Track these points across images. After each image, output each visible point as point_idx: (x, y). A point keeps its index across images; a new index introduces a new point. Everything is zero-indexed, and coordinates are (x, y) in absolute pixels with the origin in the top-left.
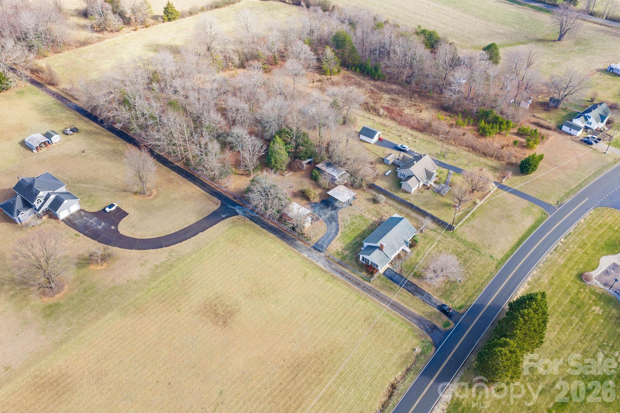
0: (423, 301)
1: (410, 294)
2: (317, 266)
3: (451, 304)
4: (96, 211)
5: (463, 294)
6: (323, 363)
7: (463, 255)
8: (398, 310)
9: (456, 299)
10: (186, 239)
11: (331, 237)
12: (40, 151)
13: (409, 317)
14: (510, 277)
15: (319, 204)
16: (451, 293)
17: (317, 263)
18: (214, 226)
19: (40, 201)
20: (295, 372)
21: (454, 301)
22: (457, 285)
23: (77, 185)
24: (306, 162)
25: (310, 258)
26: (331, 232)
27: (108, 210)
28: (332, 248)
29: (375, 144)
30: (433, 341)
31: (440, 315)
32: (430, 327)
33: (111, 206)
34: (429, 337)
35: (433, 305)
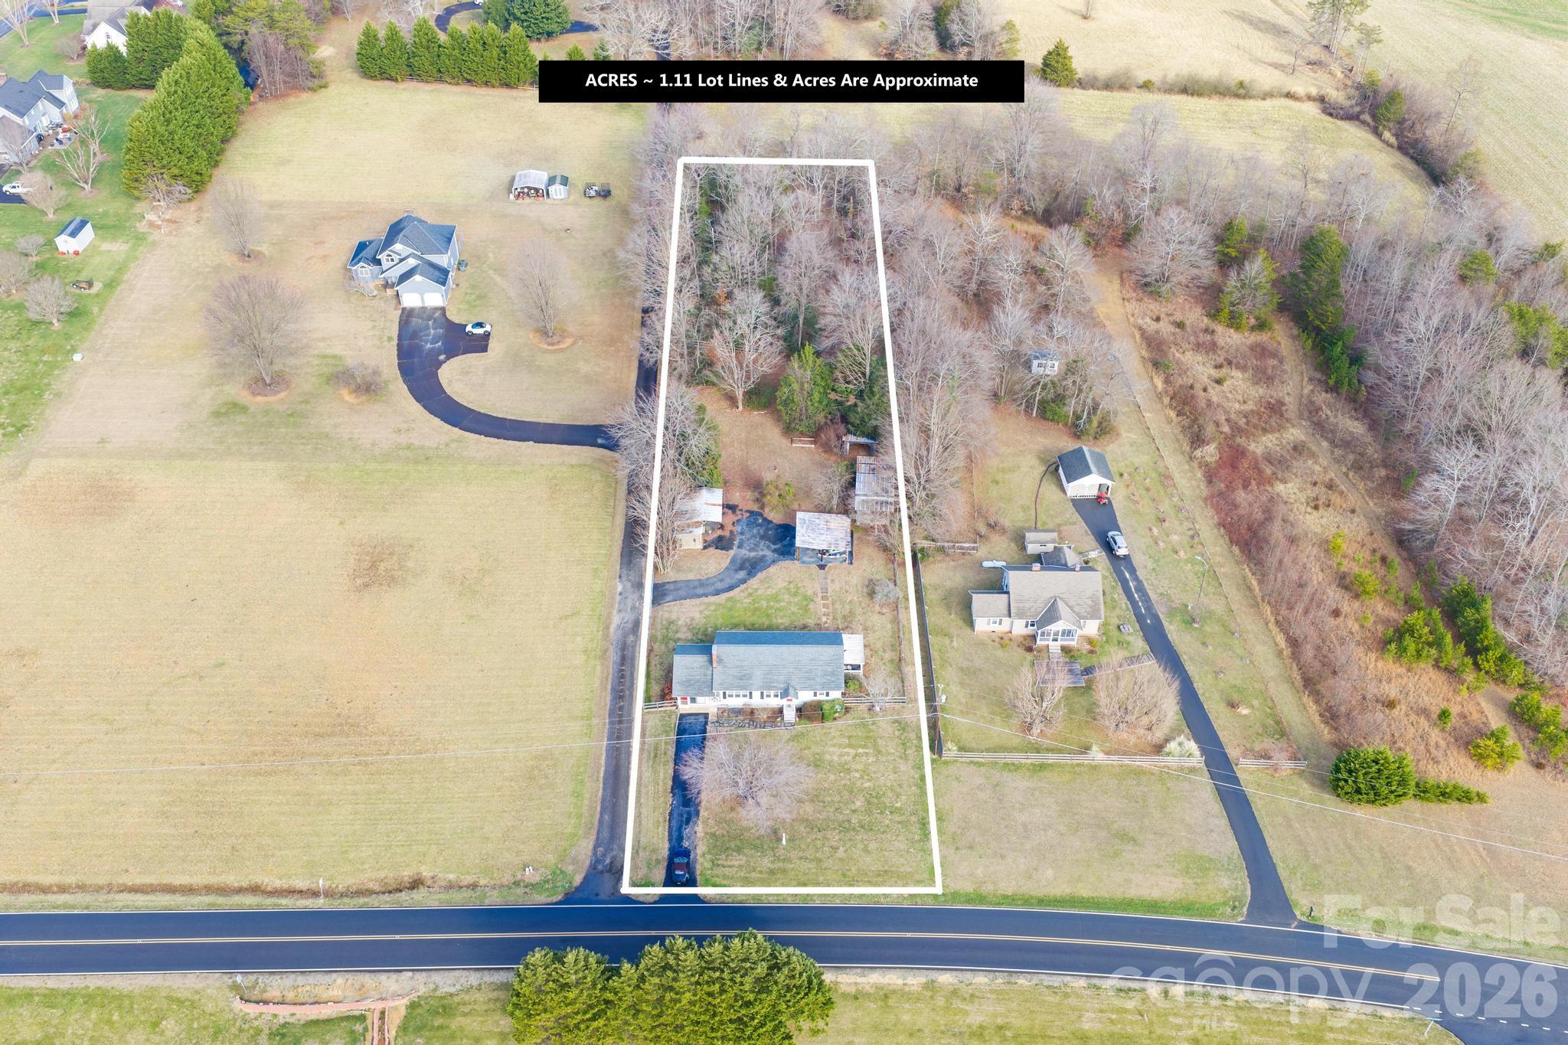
0: (671, 814)
1: (670, 783)
2: (609, 616)
3: (708, 865)
4: (457, 322)
5: (761, 872)
6: (387, 754)
7: (882, 813)
8: (609, 791)
9: (731, 867)
10: (499, 438)
11: (700, 591)
12: (520, 201)
13: (606, 817)
14: (909, 935)
15: (771, 525)
16: (739, 850)
17: (615, 612)
18: (565, 447)
19: (392, 260)
20: (338, 729)
21: (724, 866)
22: (773, 849)
23: (491, 272)
24: (852, 438)
25: (618, 598)
26: (713, 584)
27: (469, 328)
28: (676, 609)
29: (1072, 500)
30: (577, 889)
31: (658, 862)
32: (612, 863)
33: (480, 325)
34: (583, 875)
35: (674, 837)
